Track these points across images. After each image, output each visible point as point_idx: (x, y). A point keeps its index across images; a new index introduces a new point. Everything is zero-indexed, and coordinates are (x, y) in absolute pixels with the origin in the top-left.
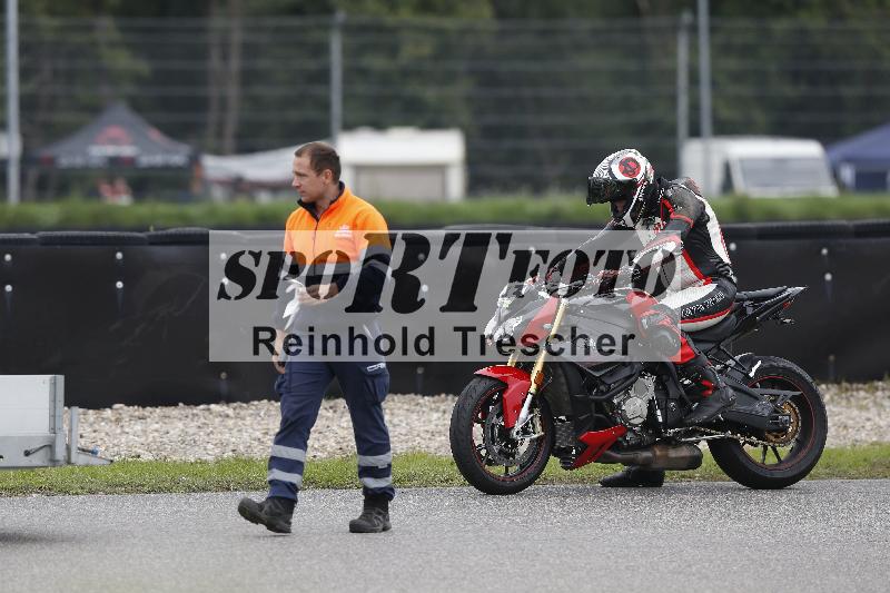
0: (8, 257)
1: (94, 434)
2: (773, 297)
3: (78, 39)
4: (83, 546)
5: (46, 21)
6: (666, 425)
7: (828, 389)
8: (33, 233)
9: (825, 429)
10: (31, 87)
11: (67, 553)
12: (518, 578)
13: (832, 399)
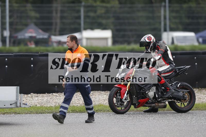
0: (6, 59)
1: (26, 100)
2: (183, 68)
3: (23, 9)
4: (24, 126)
5: (15, 5)
6: (158, 98)
7: (196, 90)
8: (12, 54)
9: (195, 99)
10: (12, 20)
11: (20, 128)
12: (124, 133)
13: (197, 92)
